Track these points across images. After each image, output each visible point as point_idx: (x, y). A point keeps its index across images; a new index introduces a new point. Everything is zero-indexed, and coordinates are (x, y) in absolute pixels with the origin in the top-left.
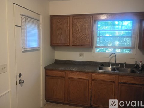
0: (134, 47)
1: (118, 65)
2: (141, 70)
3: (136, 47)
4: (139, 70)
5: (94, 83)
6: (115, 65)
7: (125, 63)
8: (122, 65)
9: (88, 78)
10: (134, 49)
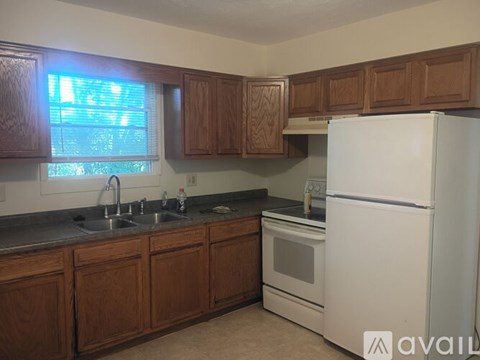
0: (157, 156)
1: (125, 208)
2: (185, 212)
3: (160, 154)
4: (179, 212)
5: (84, 276)
6: (119, 211)
7: (144, 201)
8: (136, 206)
9: (61, 267)
10: (157, 160)
